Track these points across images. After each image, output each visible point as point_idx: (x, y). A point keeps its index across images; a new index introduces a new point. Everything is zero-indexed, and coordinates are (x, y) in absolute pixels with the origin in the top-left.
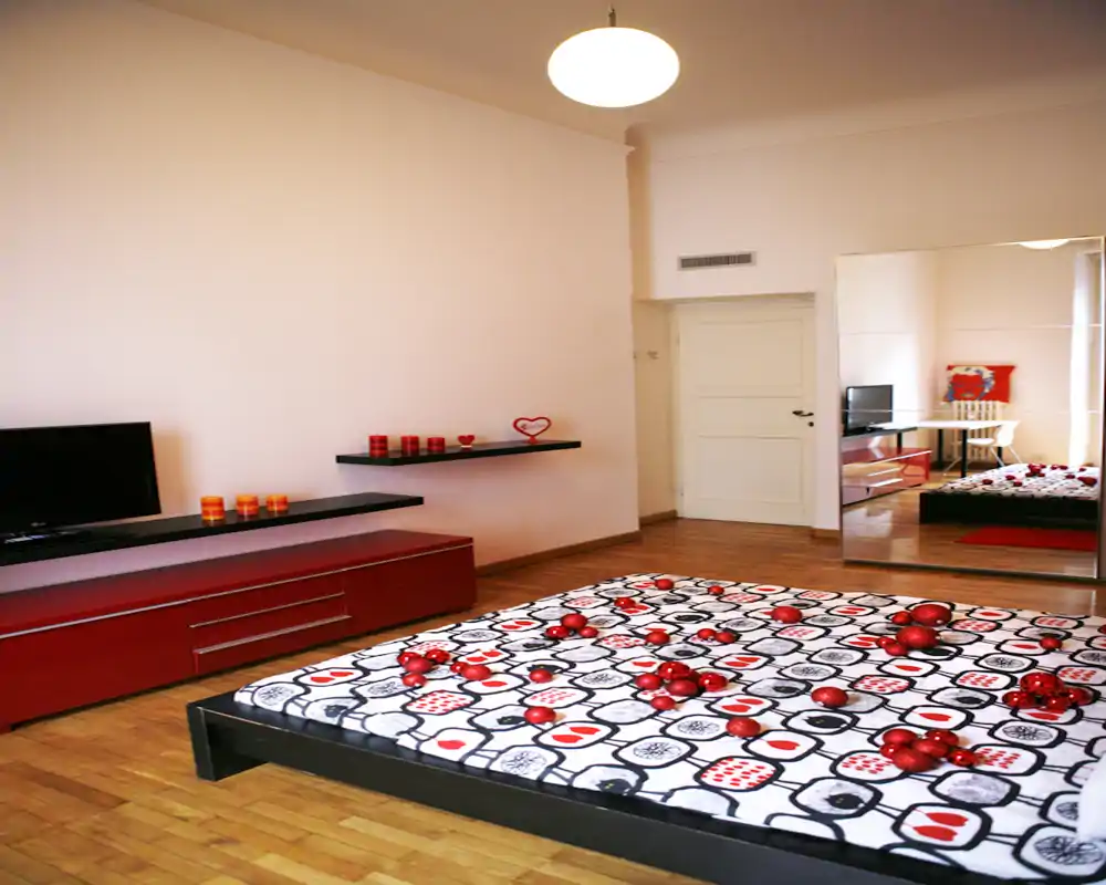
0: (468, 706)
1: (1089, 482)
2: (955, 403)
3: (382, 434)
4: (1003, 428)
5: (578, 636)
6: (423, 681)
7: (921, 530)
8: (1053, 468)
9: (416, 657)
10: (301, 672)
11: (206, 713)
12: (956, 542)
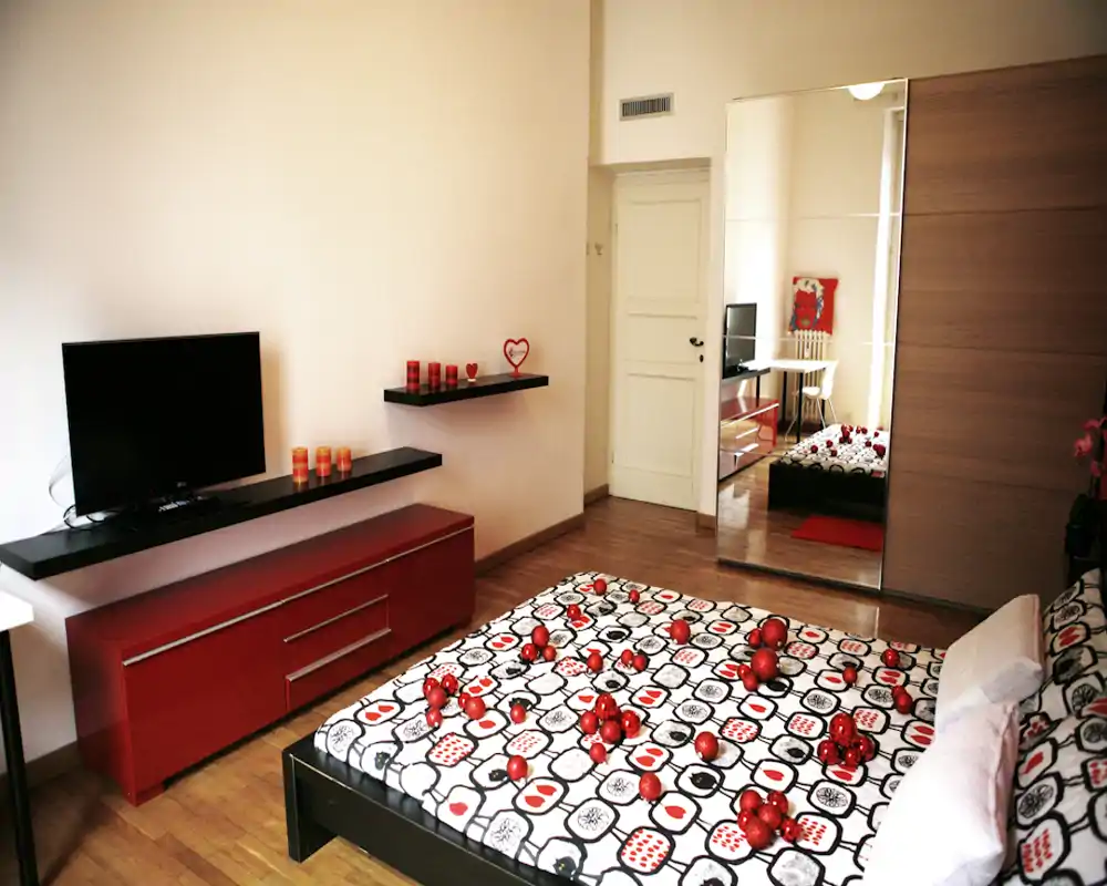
0: (469, 755)
1: (880, 451)
2: (797, 332)
3: (416, 359)
4: (827, 370)
5: (542, 660)
6: (440, 718)
7: (769, 518)
8: (858, 432)
9: (435, 684)
10: (358, 706)
11: (295, 761)
12: (792, 537)
